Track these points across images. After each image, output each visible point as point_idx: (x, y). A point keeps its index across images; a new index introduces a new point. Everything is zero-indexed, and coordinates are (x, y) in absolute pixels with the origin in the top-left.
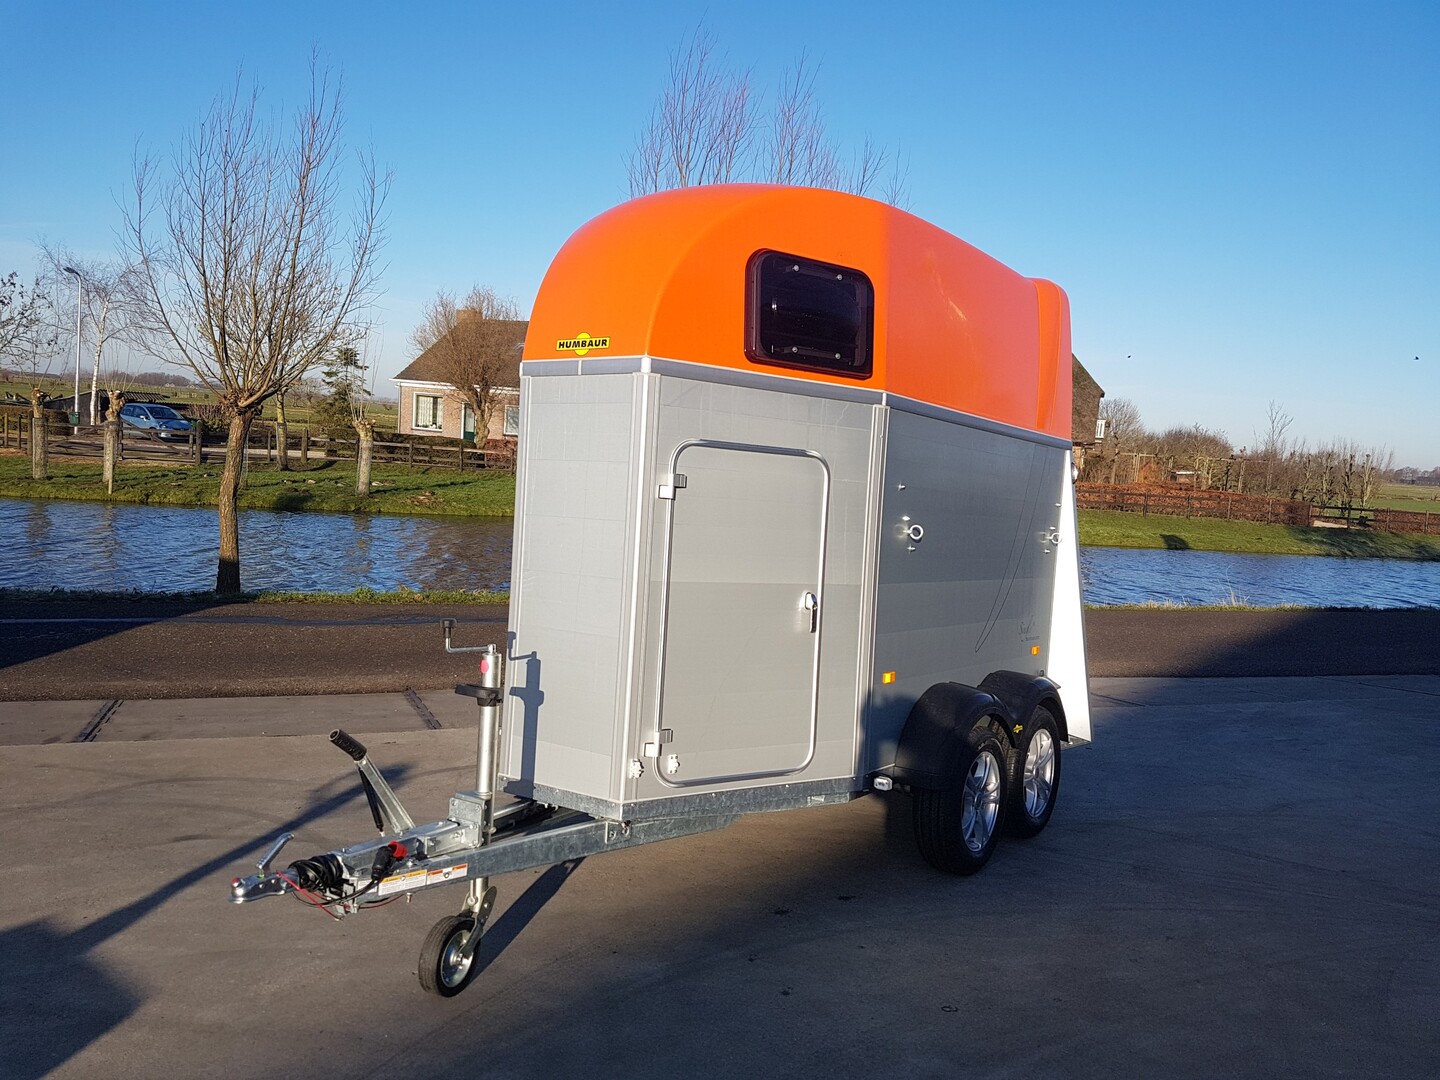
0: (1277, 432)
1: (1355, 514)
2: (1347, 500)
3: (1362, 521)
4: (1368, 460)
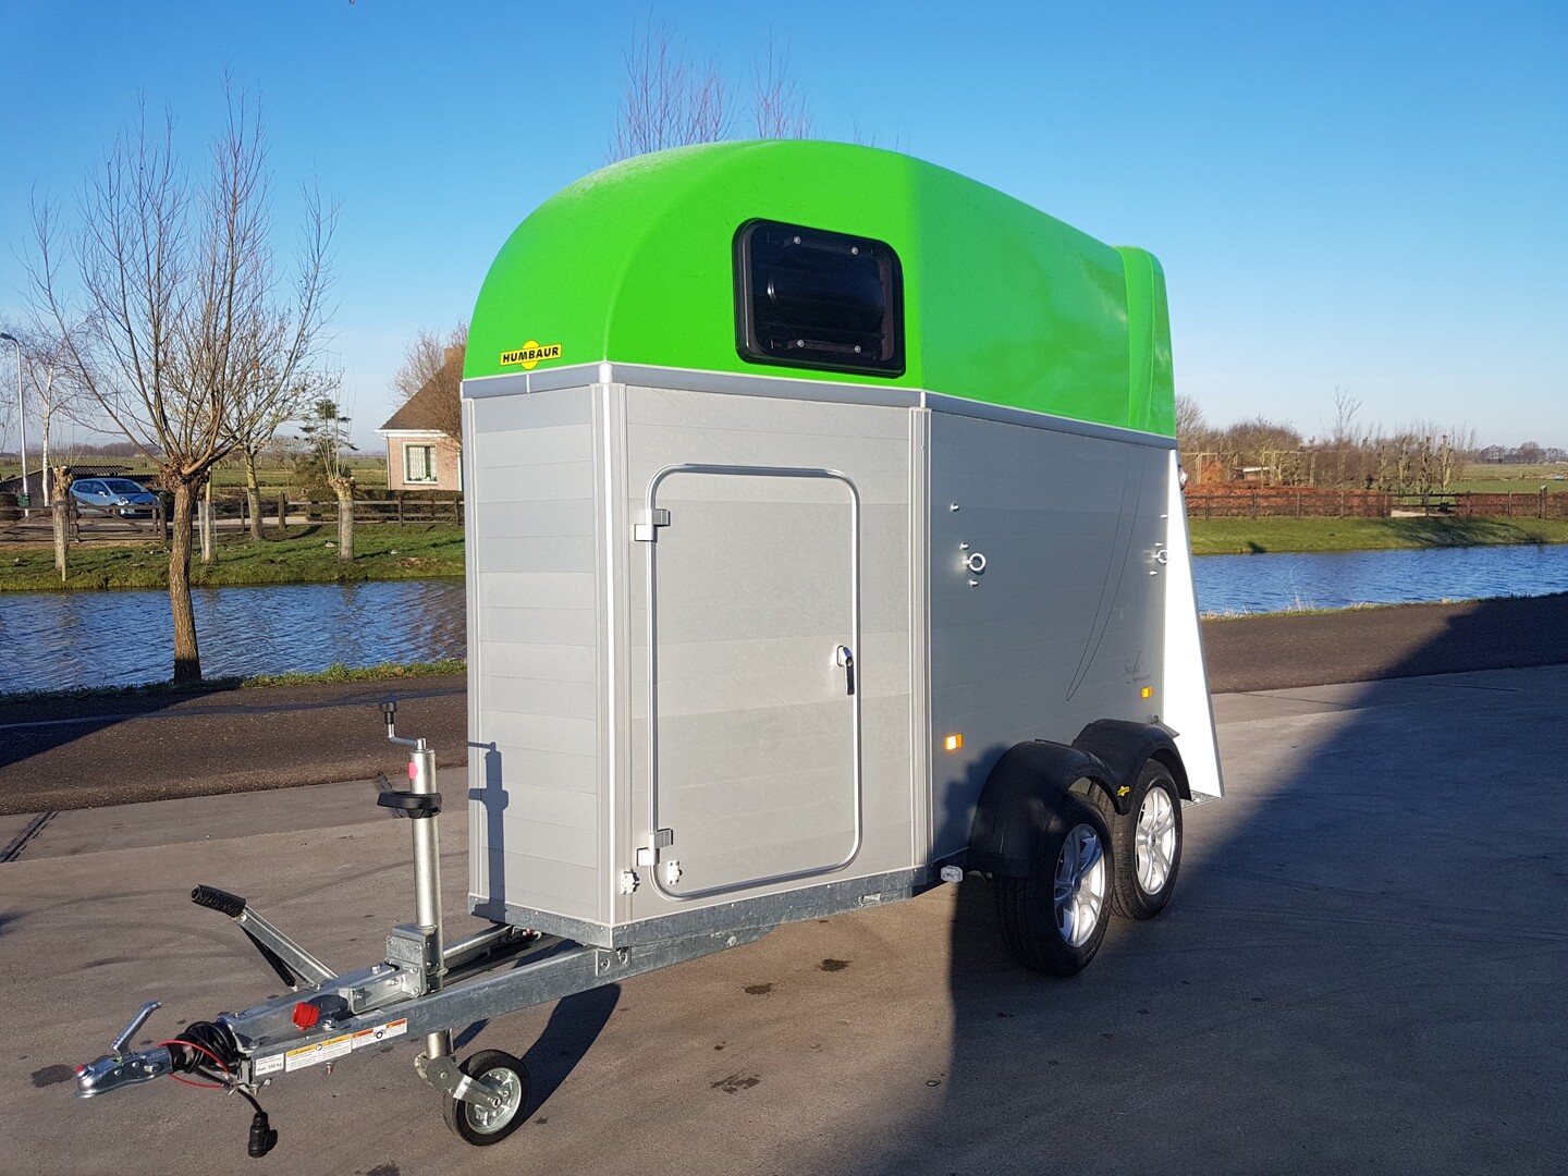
0: (1345, 418)
1: (1435, 501)
2: (1425, 486)
3: (1444, 508)
4: (1445, 442)
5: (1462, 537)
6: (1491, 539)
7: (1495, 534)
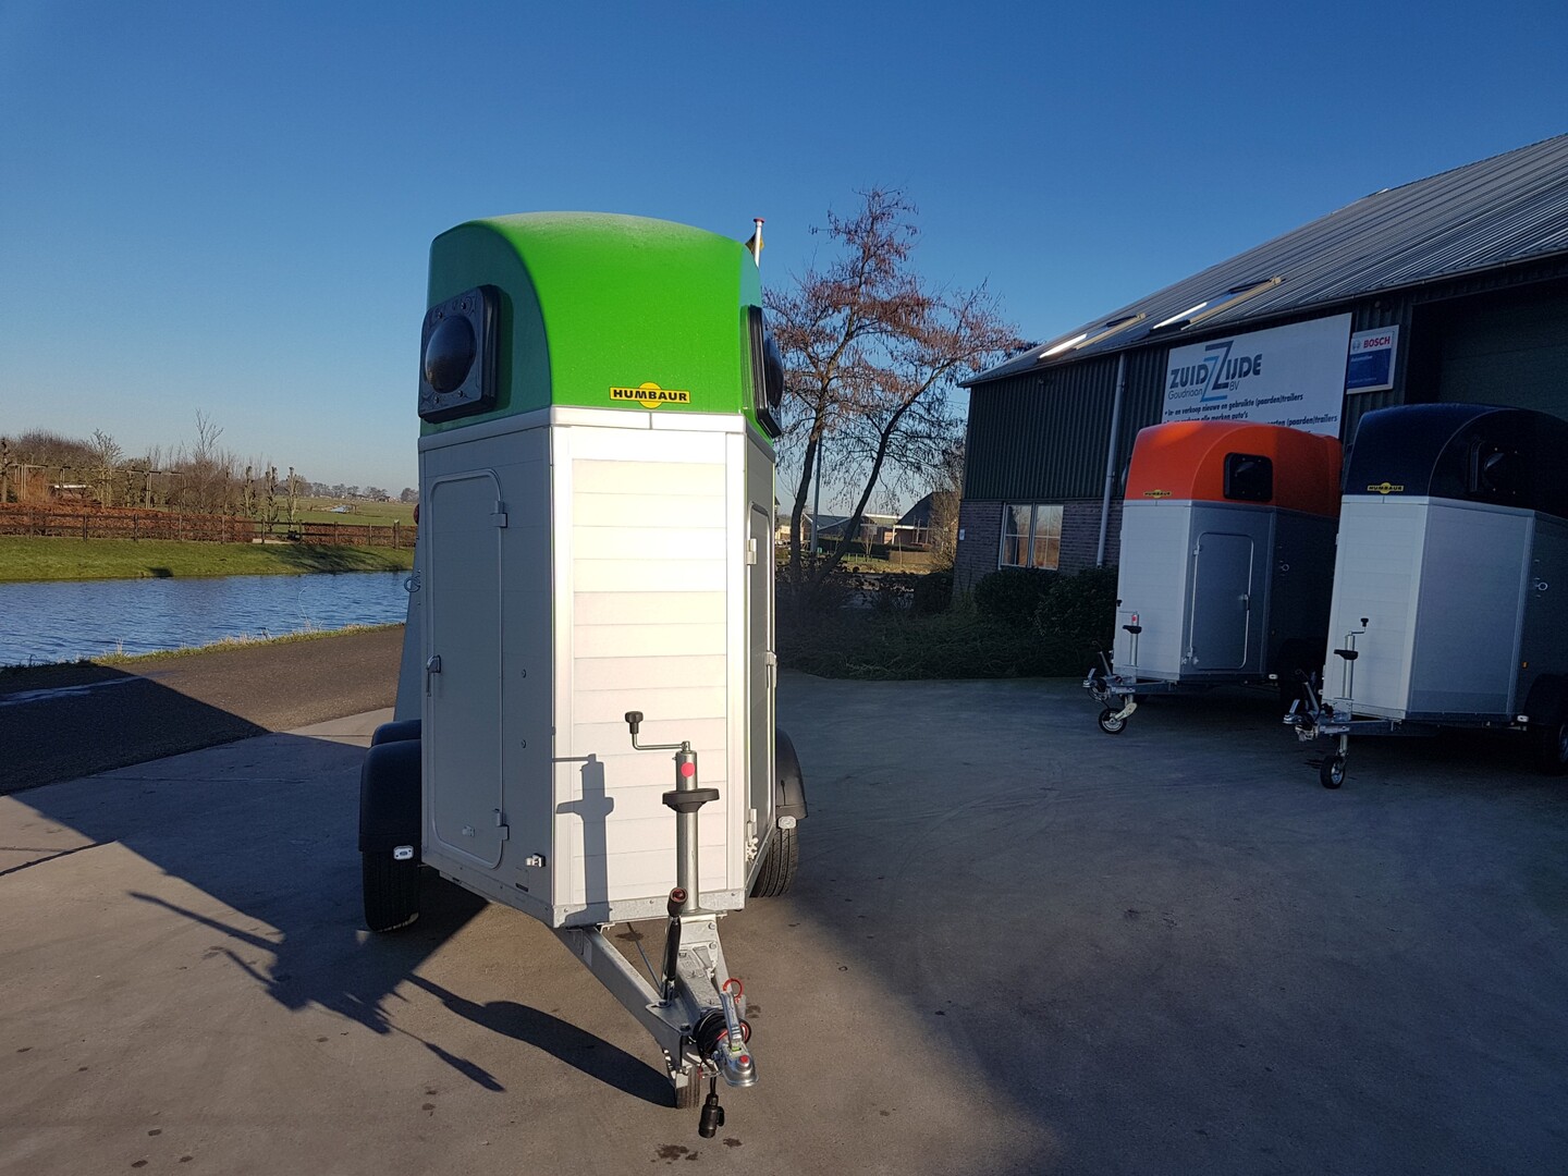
0: (206, 443)
1: (285, 529)
2: (272, 515)
3: (291, 536)
4: (291, 473)
5: (338, 564)
6: (362, 566)
7: (363, 562)
